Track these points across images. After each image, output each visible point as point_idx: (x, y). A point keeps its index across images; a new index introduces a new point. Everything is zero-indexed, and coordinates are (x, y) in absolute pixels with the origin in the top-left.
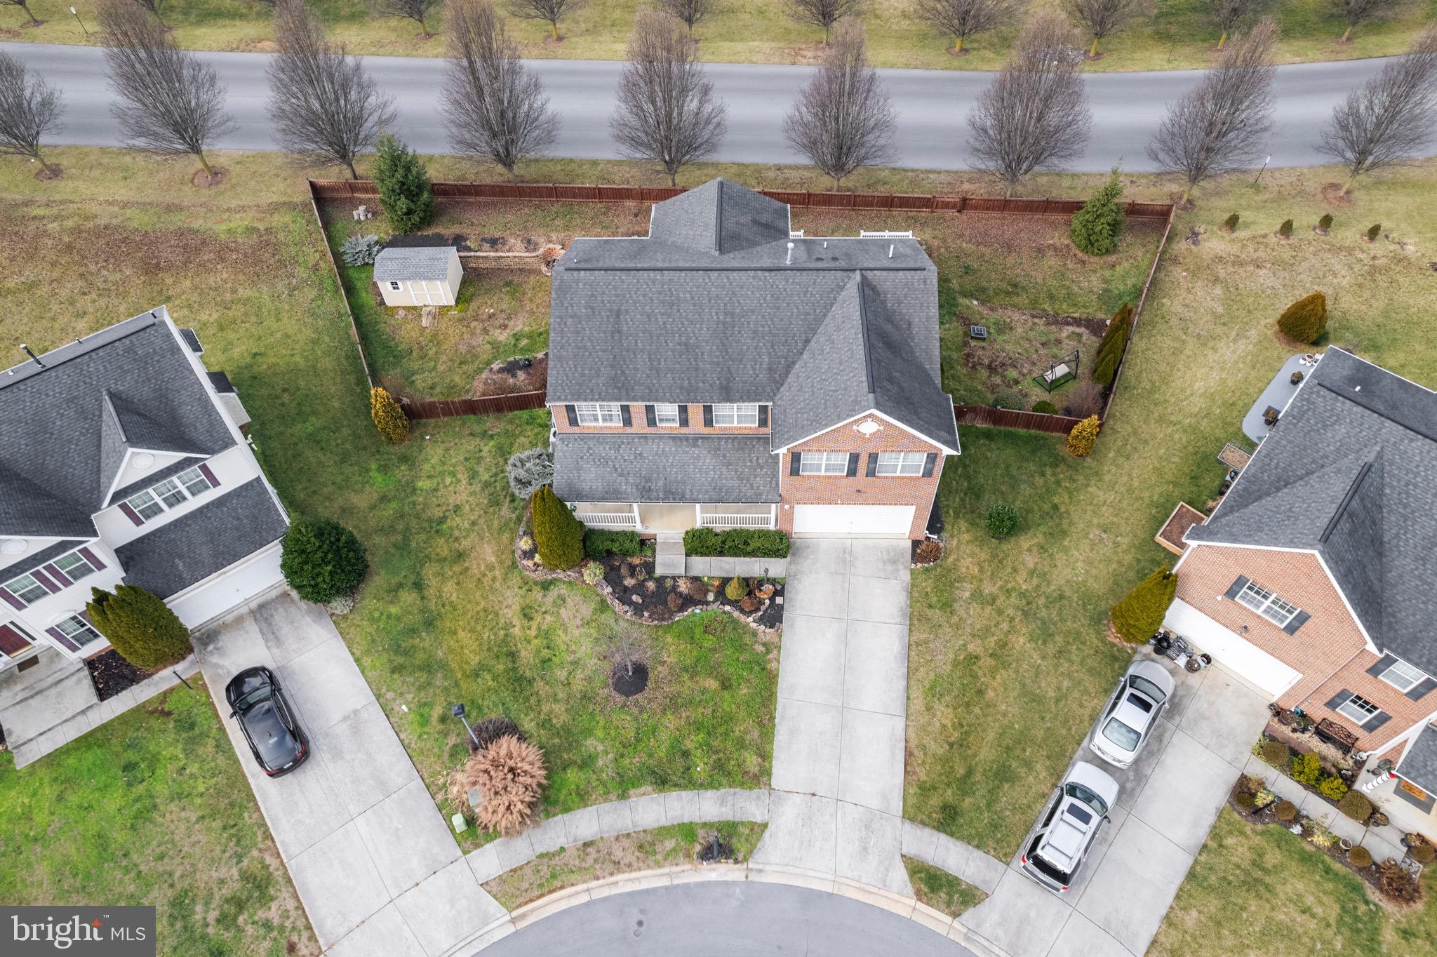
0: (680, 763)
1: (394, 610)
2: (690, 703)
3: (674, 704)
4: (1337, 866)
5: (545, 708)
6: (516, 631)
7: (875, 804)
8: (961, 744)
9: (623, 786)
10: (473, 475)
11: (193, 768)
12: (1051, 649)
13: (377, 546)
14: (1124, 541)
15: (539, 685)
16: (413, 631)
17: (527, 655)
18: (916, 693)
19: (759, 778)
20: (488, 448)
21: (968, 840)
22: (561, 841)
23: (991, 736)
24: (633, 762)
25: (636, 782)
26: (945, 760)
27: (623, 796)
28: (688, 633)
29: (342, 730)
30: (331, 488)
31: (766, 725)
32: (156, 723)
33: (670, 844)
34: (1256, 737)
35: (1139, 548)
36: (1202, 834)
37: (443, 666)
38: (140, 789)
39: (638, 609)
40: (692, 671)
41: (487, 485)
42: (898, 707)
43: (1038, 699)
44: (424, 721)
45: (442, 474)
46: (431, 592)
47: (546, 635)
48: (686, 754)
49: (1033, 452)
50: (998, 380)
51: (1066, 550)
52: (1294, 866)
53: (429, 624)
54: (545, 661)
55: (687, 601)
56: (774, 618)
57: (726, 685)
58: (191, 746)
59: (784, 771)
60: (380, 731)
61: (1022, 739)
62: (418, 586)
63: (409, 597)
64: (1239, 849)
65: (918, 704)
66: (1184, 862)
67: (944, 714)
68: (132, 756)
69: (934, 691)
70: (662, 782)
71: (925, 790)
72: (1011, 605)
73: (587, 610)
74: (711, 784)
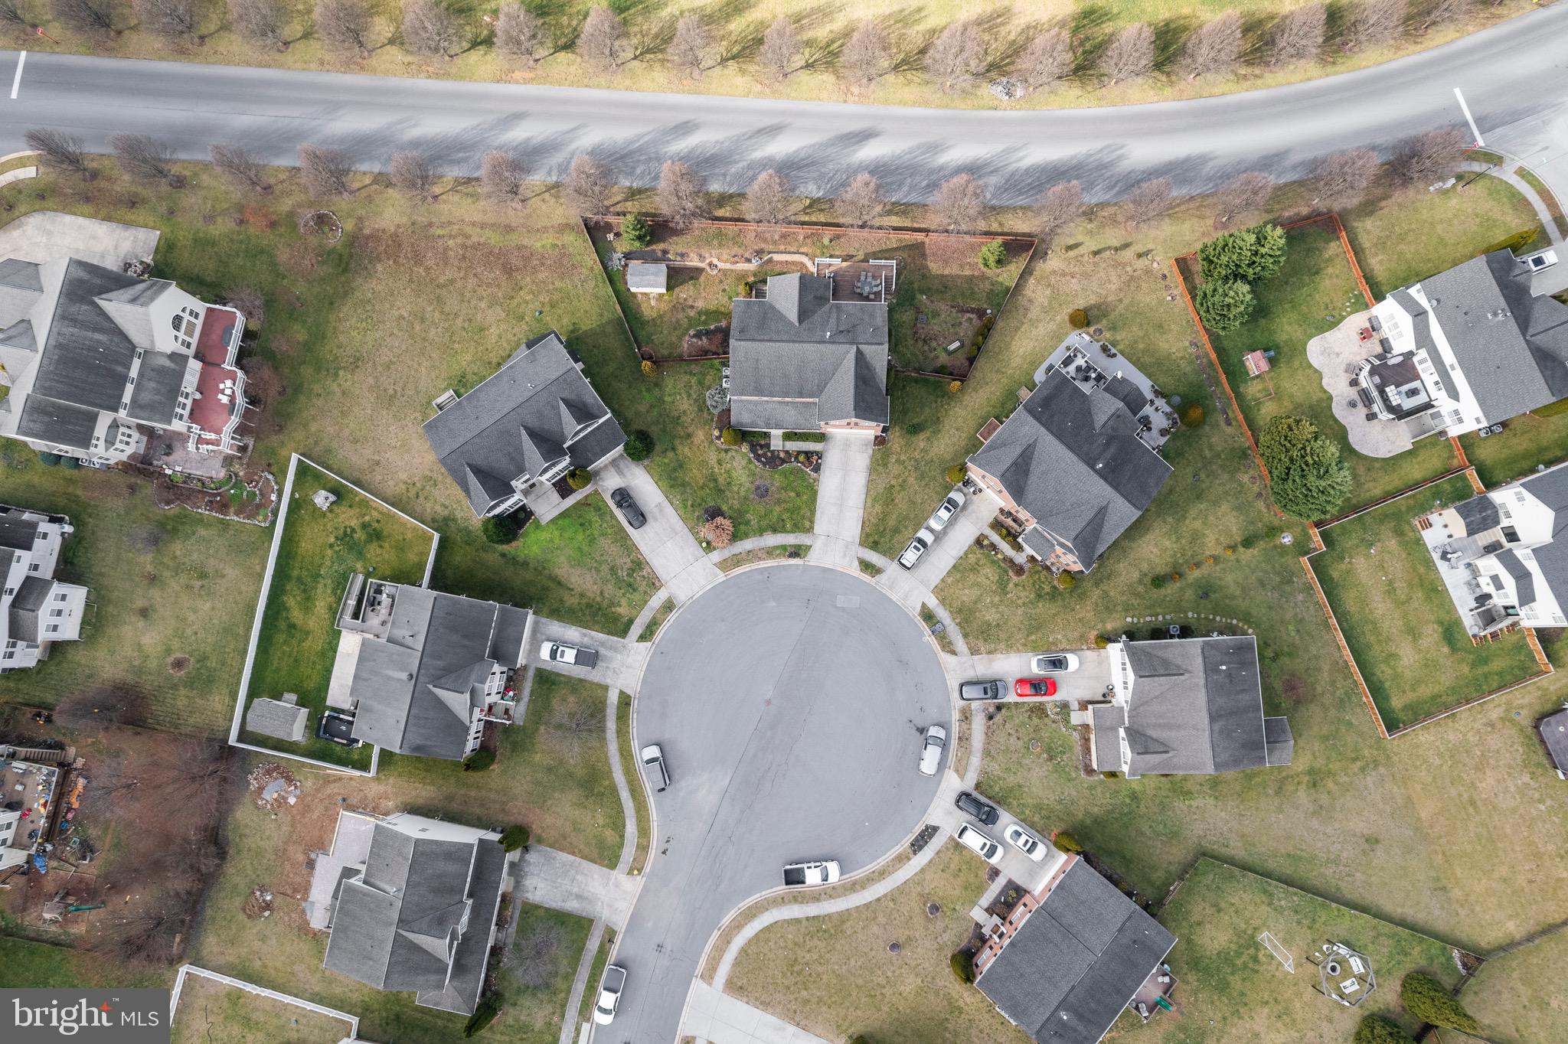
0: (781, 524)
1: (666, 461)
2: (785, 501)
3: (779, 502)
4: (1003, 565)
5: (730, 502)
6: (716, 470)
7: (850, 540)
8: (883, 519)
9: (761, 532)
10: (689, 395)
11: (605, 525)
12: (923, 483)
13: (654, 431)
14: (964, 435)
15: (727, 493)
16: (675, 470)
17: (721, 480)
18: (869, 500)
19: (809, 530)
20: (694, 380)
21: (881, 553)
22: (740, 550)
23: (894, 516)
24: (764, 523)
25: (765, 530)
26: (876, 525)
27: (761, 535)
28: (784, 474)
29: (656, 510)
30: (628, 403)
31: (813, 512)
32: (587, 509)
33: (778, 552)
34: (991, 519)
35: (969, 439)
36: (961, 553)
37: (689, 484)
38: (588, 532)
39: (764, 464)
40: (785, 489)
41: (696, 401)
42: (861, 505)
43: (914, 503)
44: (686, 507)
45: (675, 394)
46: (679, 452)
47: (728, 472)
48: (783, 520)
49: (935, 390)
50: (926, 348)
51: (938, 440)
52: (989, 565)
53: (681, 466)
54: (729, 483)
55: (783, 461)
56: (817, 469)
57: (798, 495)
58: (602, 516)
59: (818, 528)
60: (669, 510)
61: (906, 518)
62: (673, 449)
63: (671, 454)
64: (972, 558)
65: (869, 504)
66: (952, 562)
67: (878, 508)
68: (580, 520)
69: (875, 500)
70: (775, 531)
71: (868, 535)
72: (910, 465)
73: (744, 463)
74: (792, 532)
